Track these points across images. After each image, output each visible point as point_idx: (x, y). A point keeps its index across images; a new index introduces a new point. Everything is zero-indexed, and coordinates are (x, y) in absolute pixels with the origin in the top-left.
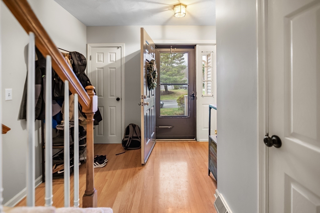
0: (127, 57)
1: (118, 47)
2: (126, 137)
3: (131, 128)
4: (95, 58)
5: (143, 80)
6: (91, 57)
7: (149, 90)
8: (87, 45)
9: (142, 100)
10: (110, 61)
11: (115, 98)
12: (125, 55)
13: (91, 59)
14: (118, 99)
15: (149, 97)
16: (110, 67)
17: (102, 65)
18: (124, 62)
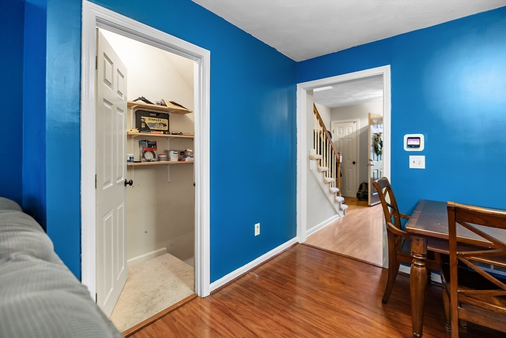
0: (361, 129)
1: (354, 122)
2: (359, 191)
3: (364, 186)
4: (337, 131)
5: (371, 148)
6: (333, 131)
7: (378, 155)
8: (331, 122)
9: (369, 162)
10: (348, 133)
11: (352, 162)
12: (359, 128)
13: (333, 132)
14: (354, 163)
15: (377, 161)
16: (348, 137)
17: (342, 136)
18: (359, 133)
